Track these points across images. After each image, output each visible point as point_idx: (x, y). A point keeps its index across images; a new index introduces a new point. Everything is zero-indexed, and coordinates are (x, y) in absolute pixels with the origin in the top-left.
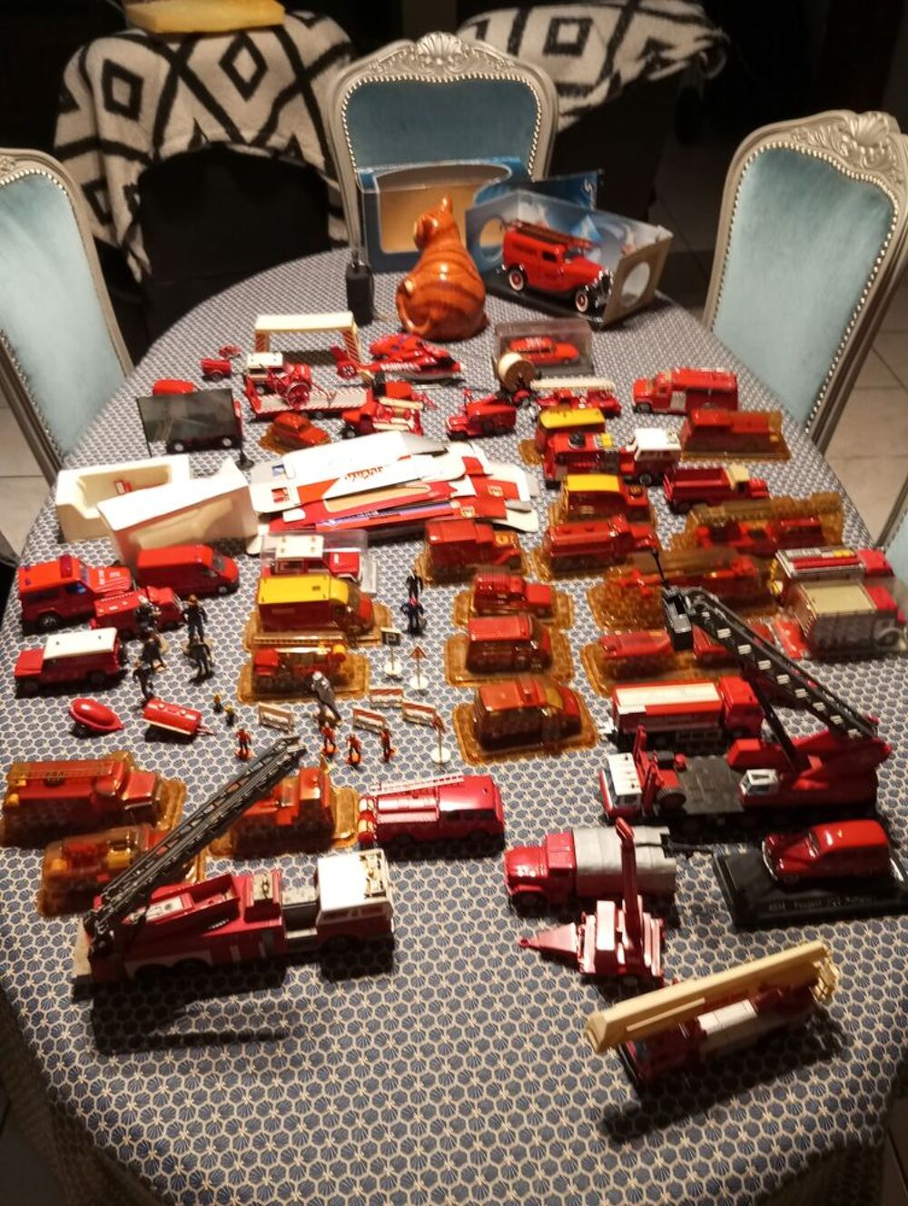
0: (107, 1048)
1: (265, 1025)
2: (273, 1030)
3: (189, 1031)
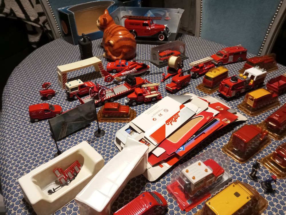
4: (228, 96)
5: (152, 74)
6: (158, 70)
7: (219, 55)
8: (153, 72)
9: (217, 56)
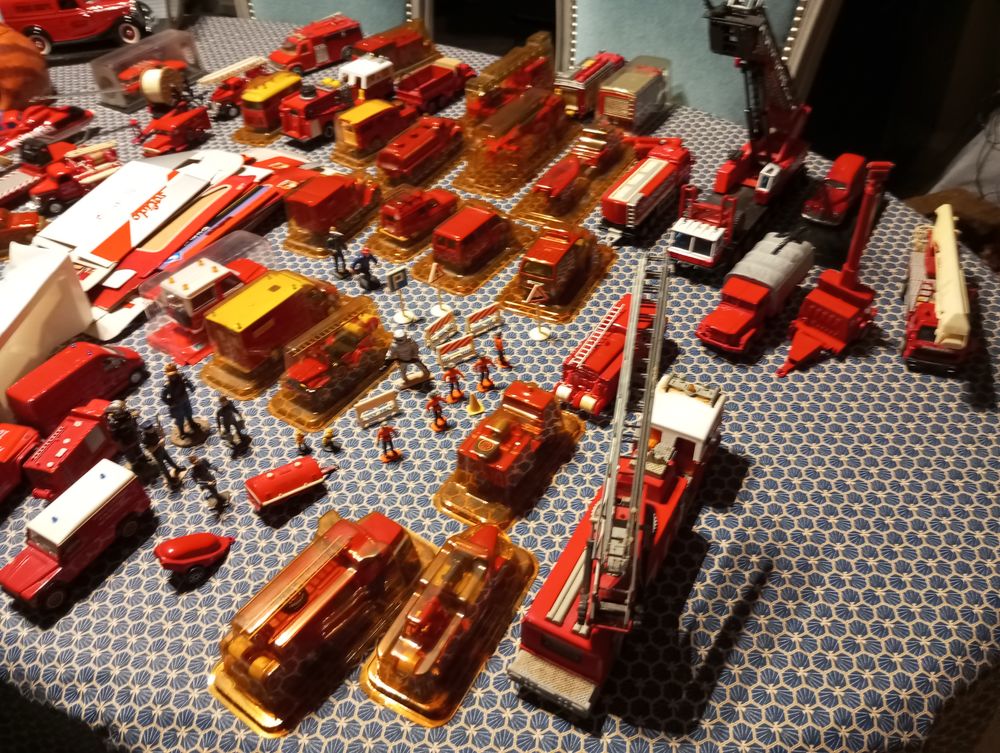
0: (685, 724)
1: (747, 574)
2: (756, 569)
3: (713, 639)
4: (305, 139)
5: (106, 133)
6: (126, 118)
7: (288, 49)
8: (109, 128)
9: (285, 52)
